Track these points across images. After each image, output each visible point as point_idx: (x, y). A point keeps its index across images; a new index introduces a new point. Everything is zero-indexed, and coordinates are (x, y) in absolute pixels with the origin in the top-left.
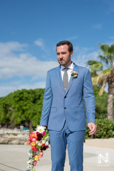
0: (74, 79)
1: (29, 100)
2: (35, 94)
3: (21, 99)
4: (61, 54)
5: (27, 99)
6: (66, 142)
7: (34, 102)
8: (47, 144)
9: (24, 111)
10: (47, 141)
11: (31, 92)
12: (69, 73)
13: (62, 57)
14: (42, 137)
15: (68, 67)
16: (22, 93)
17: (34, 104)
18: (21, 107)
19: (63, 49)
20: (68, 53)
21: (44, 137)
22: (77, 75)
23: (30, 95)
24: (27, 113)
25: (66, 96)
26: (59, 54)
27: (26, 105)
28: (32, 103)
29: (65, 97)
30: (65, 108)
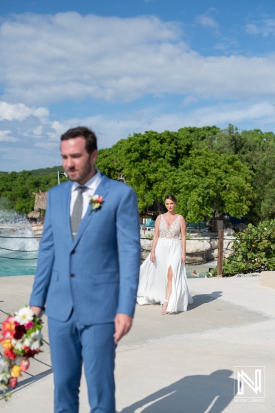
0: (93, 212)
1: (164, 157)
2: (176, 144)
3: (143, 156)
4: (69, 158)
5: (158, 155)
6: (78, 346)
7: (175, 162)
8: (35, 346)
9: (150, 185)
10: (35, 340)
11: (168, 140)
12: (87, 197)
13: (73, 165)
14: (25, 332)
15: (86, 185)
16: (145, 140)
17: (174, 168)
18: (144, 174)
19: (75, 146)
20: (86, 156)
21: (28, 332)
22: (102, 203)
23: (165, 146)
24: (158, 190)
25: (76, 250)
26: (65, 157)
27: (155, 171)
28: (169, 166)
29: (73, 252)
30: (72, 276)
